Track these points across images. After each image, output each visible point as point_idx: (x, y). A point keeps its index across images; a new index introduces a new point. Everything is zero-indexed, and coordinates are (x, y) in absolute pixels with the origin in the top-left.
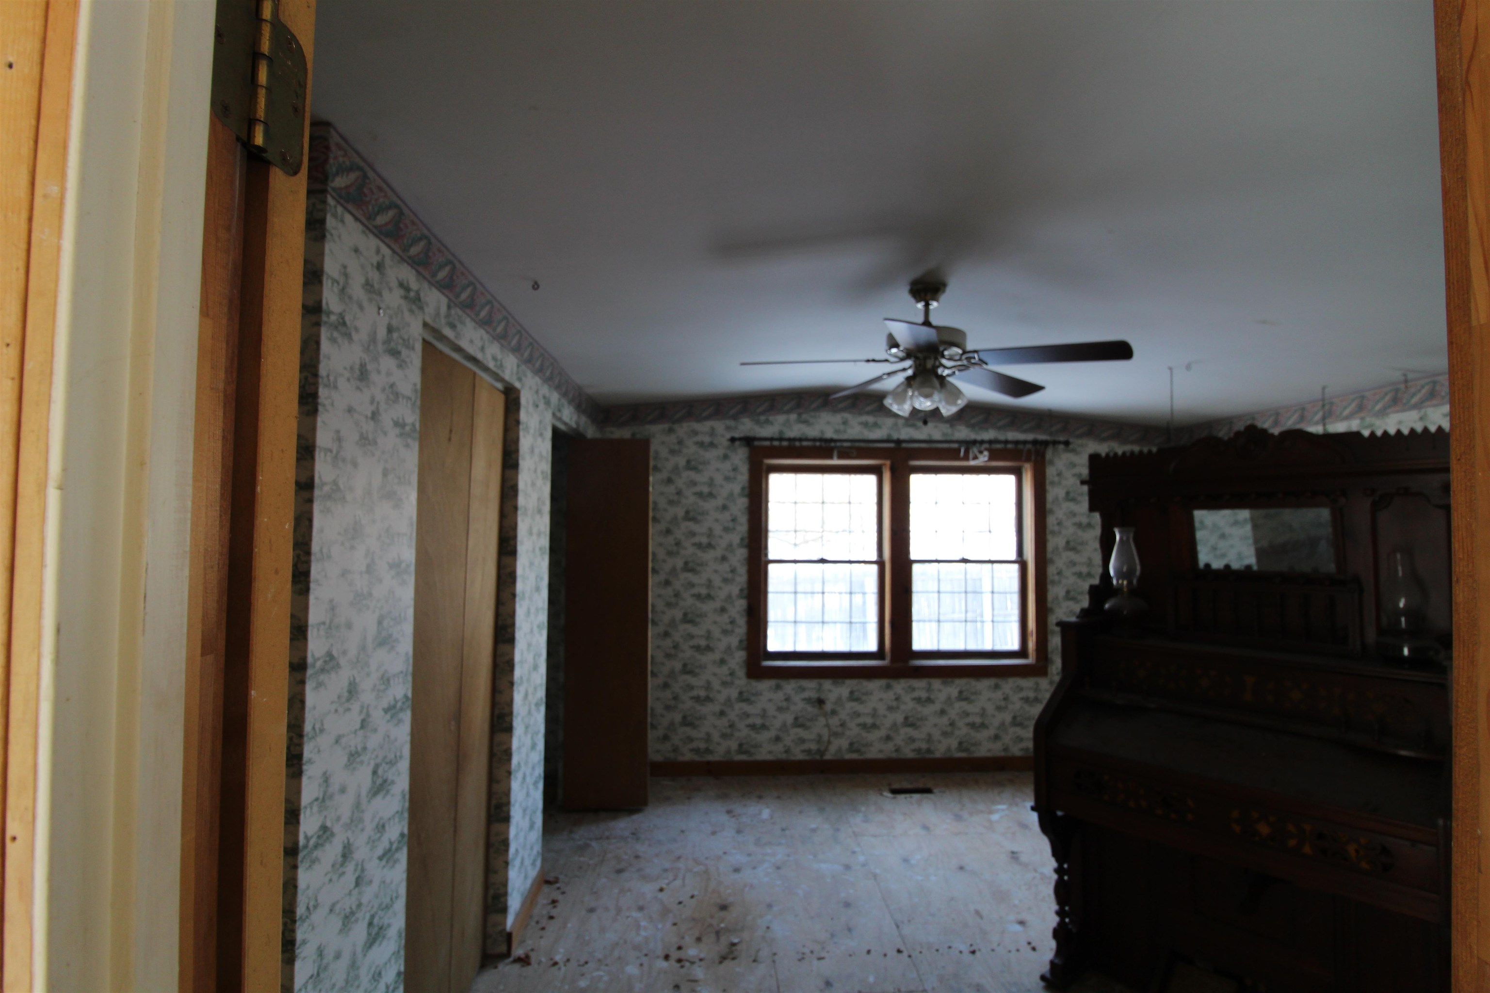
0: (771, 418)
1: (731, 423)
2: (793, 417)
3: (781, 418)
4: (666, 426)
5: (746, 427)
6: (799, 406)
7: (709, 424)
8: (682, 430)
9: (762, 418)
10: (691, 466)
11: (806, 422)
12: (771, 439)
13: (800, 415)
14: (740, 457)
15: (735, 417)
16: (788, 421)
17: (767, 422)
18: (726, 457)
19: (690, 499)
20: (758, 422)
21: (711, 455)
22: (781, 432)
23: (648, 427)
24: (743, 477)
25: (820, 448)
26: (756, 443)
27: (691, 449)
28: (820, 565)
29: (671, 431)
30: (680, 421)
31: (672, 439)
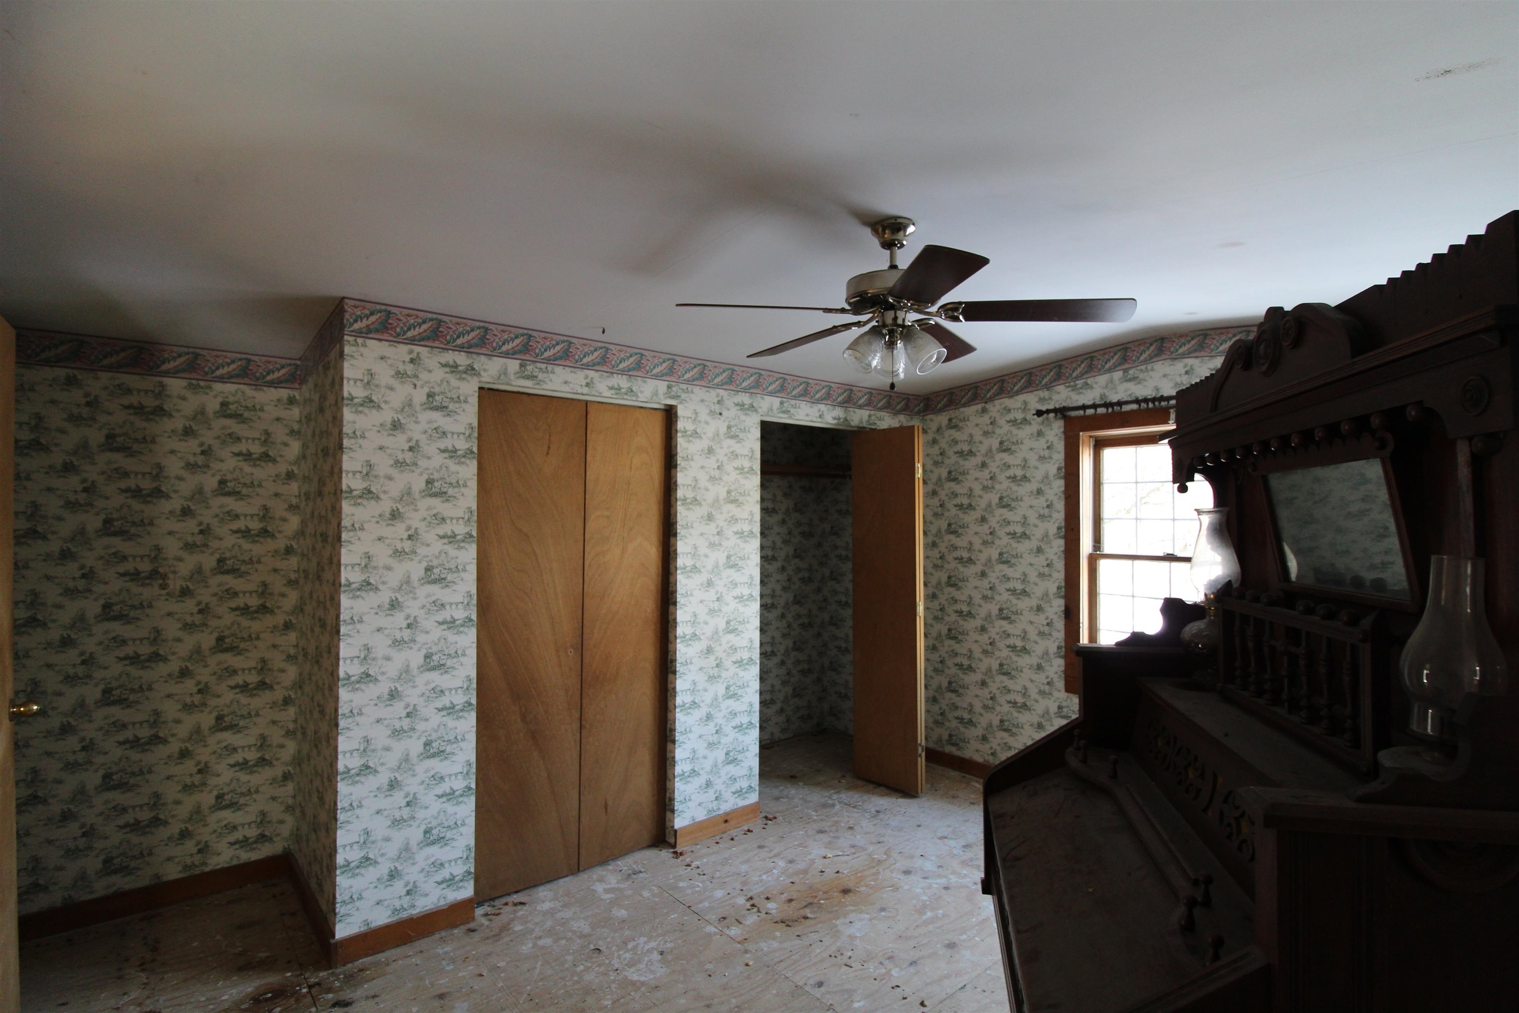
0: (1089, 381)
1: (1045, 394)
2: (1118, 375)
3: (1102, 379)
4: (979, 407)
5: (1062, 396)
6: (1125, 359)
7: (1021, 398)
8: (995, 408)
9: (1080, 382)
10: (1004, 448)
11: (1134, 379)
12: (1095, 406)
13: (1125, 371)
14: (1055, 430)
15: (1048, 387)
16: (1111, 381)
17: (1087, 386)
18: (1040, 434)
19: (1004, 484)
20: (1074, 388)
21: (1024, 433)
22: (1102, 396)
23: (962, 410)
24: (1059, 457)
25: (1155, 409)
26: (1073, 414)
27: (1004, 428)
28: (1166, 564)
29: (984, 411)
30: (991, 399)
31: (986, 419)
